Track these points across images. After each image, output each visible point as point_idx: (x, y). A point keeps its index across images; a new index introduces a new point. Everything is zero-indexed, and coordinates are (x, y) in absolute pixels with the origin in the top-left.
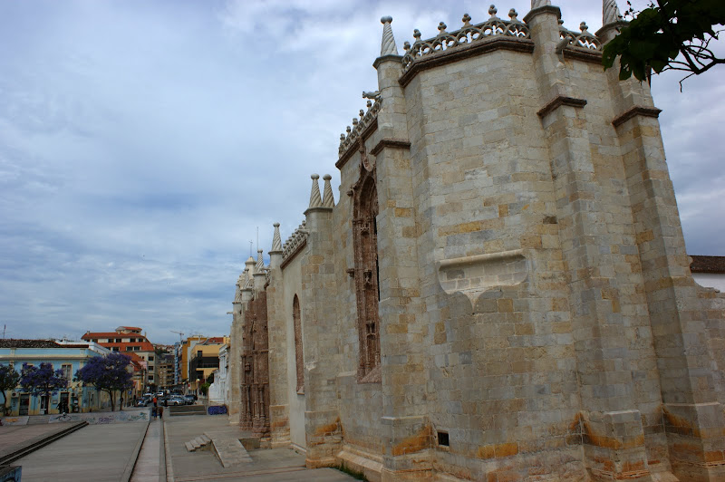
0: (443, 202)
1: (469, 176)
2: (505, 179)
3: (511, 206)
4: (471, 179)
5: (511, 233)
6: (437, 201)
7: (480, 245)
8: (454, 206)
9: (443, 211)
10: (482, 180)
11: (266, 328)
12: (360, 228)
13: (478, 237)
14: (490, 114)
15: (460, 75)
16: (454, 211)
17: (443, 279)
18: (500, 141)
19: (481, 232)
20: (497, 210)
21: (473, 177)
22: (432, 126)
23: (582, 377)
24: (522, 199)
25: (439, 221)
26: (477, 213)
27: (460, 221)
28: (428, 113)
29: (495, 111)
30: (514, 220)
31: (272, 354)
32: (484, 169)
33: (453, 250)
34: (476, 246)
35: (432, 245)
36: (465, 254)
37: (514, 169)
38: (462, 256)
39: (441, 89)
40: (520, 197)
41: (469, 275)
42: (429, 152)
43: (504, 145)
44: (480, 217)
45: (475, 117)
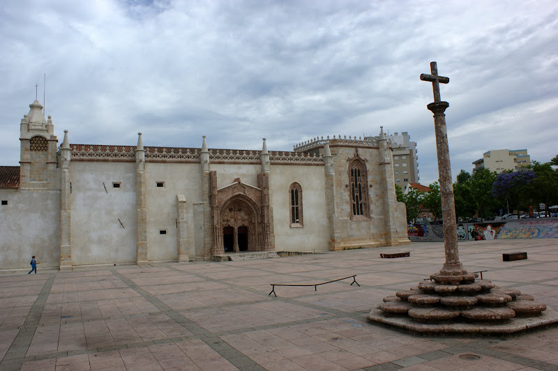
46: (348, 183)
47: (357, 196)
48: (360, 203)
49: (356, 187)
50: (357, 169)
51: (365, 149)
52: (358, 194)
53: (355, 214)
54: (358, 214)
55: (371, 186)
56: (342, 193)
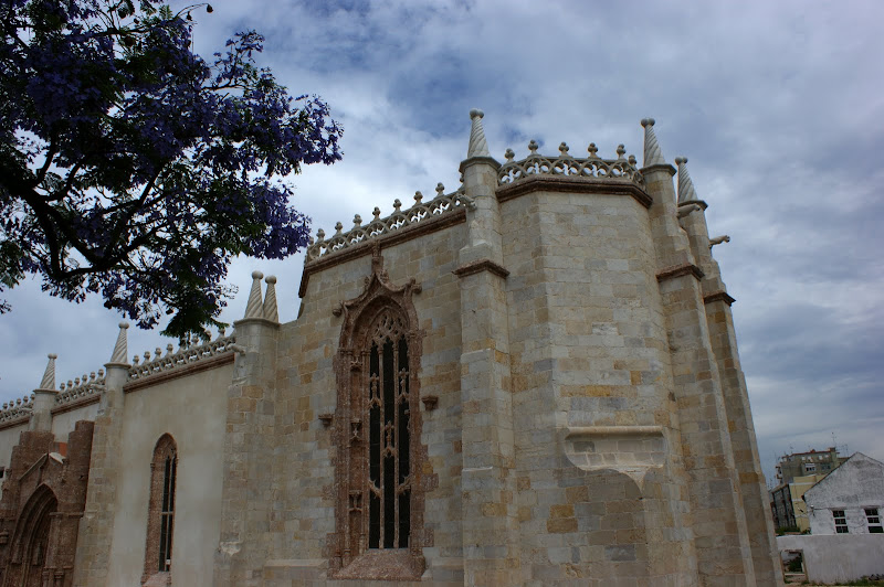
0: (567, 356)
1: (596, 330)
2: (637, 342)
3: (645, 374)
4: (599, 334)
5: (646, 406)
6: (559, 353)
7: (610, 414)
8: (579, 363)
9: (566, 365)
10: (611, 337)
11: (84, 480)
12: (351, 362)
13: (608, 405)
14: (619, 265)
15: (586, 210)
16: (579, 368)
17: (570, 452)
18: (633, 297)
19: (611, 399)
20: (629, 375)
21: (602, 332)
22: (553, 260)
23: (707, 578)
24: (656, 369)
25: (562, 378)
26: (607, 375)
27: (587, 382)
28: (548, 244)
29: (626, 261)
30: (647, 390)
31: (92, 521)
32: (614, 326)
33: (578, 416)
34: (605, 414)
35: (551, 406)
36: (593, 421)
37: (647, 332)
38: (589, 424)
39: (563, 219)
40: (653, 366)
41: (601, 450)
42: (549, 290)
43: (636, 303)
44: (610, 382)
45: (604, 263)
46: (330, 409)
47: (389, 461)
48: (398, 489)
49: (389, 416)
50: (394, 338)
51: (414, 243)
52: (395, 451)
53: (374, 544)
54: (389, 544)
55: (432, 403)
56: (307, 456)
